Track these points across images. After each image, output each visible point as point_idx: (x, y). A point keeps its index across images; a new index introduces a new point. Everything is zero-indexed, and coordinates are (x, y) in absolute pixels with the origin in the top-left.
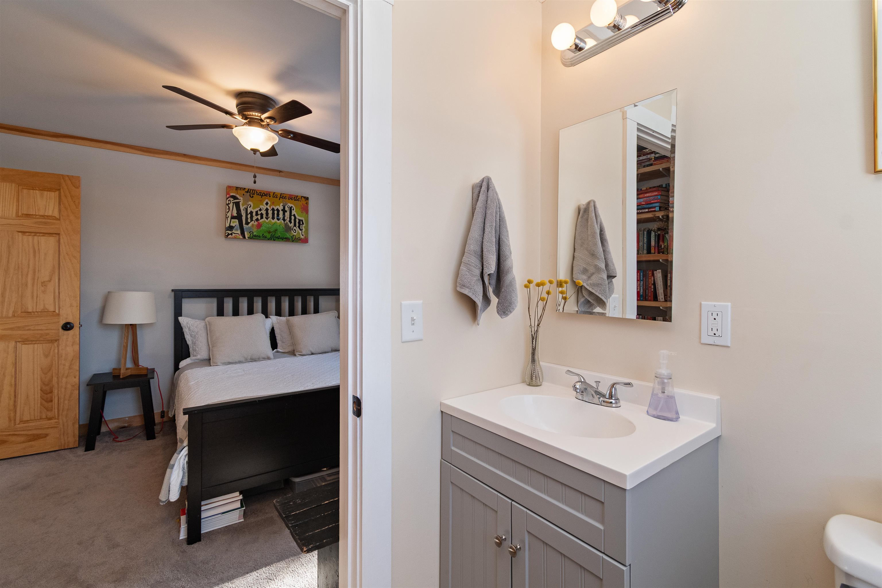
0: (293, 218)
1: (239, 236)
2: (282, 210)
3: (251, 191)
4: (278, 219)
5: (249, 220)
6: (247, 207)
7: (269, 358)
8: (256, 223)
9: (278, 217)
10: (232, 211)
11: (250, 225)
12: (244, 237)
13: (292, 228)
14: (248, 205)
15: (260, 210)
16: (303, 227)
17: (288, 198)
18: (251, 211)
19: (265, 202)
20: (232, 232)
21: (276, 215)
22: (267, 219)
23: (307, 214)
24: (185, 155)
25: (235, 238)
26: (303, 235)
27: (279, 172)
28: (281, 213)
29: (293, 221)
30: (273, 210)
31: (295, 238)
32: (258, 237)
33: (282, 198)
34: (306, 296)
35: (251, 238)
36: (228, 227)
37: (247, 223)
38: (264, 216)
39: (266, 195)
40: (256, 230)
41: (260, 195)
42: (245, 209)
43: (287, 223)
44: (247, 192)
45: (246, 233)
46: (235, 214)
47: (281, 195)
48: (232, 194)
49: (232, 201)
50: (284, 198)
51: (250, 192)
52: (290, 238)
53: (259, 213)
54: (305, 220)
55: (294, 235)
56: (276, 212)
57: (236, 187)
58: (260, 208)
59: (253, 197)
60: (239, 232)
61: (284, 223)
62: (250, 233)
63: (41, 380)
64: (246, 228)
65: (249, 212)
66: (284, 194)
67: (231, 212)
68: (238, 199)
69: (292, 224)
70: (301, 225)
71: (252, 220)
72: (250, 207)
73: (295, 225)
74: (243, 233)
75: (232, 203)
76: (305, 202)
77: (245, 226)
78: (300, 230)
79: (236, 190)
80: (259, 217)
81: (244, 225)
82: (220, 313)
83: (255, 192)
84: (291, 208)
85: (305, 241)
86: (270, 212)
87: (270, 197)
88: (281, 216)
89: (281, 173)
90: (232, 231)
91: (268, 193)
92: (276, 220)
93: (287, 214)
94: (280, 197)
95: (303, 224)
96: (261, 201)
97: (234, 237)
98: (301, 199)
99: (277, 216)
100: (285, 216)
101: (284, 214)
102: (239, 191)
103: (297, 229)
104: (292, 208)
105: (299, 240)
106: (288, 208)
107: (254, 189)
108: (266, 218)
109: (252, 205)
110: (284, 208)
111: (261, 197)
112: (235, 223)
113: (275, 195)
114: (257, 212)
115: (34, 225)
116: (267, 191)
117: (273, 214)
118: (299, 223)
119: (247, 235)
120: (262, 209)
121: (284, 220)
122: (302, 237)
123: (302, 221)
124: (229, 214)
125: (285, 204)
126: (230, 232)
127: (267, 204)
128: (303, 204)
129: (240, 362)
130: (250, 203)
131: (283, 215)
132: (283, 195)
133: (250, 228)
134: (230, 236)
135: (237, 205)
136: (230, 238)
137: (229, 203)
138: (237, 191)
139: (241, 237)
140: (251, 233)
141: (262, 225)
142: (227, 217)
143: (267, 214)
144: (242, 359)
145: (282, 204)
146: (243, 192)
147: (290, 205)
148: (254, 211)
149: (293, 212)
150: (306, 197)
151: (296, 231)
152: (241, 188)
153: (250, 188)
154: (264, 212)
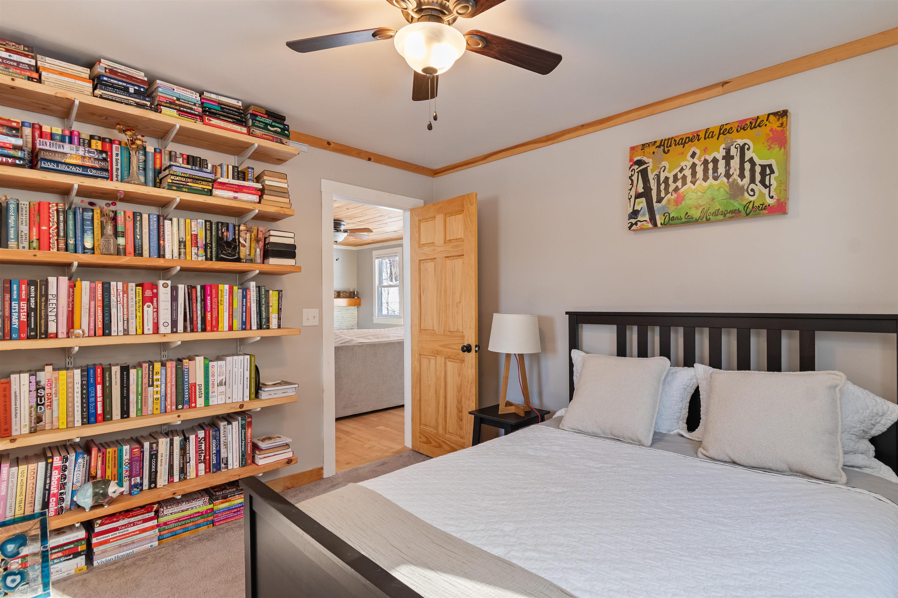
0: (747, 166)
1: (647, 224)
2: (724, 158)
3: (666, 142)
4: (716, 178)
5: (663, 194)
6: (660, 173)
8: (675, 195)
9: (716, 174)
10: (637, 187)
11: (664, 202)
12: (655, 225)
13: (746, 188)
14: (661, 169)
15: (682, 170)
16: (773, 180)
17: (737, 130)
18: (666, 177)
19: (690, 153)
20: (636, 220)
21: (710, 172)
22: (693, 183)
23: (783, 149)
25: (642, 229)
26: (772, 197)
27: (723, 86)
28: (722, 164)
29: (747, 173)
30: (706, 163)
31: (753, 207)
32: (678, 219)
33: (723, 133)
34: (781, 330)
35: (665, 225)
36: (631, 213)
37: (659, 200)
38: (689, 179)
39: (691, 140)
40: (675, 207)
41: (681, 144)
42: (656, 176)
43: (735, 180)
44: (659, 147)
45: (657, 217)
46: (641, 190)
47: (720, 129)
48: (636, 159)
49: (637, 169)
50: (728, 132)
51: (664, 145)
52: (741, 209)
53: (680, 176)
54: (777, 163)
55: (750, 202)
56: (711, 166)
57: (643, 145)
58: (681, 167)
59: (669, 151)
60: (647, 218)
61: (728, 182)
62: (664, 216)
63: (457, 398)
64: (658, 209)
65: (662, 179)
66: (726, 124)
67: (635, 187)
68: (646, 163)
69: (747, 180)
70: (768, 177)
71: (667, 192)
72: (664, 171)
73: (753, 180)
74: (653, 219)
75: (637, 172)
76: (778, 124)
77: (656, 206)
78: (766, 186)
79: (642, 149)
80: (679, 183)
81: (655, 204)
83: (673, 142)
84: (742, 150)
85: (779, 209)
86: (700, 169)
87: (698, 140)
88: (721, 169)
89: (726, 86)
90: (637, 218)
91: (695, 135)
92: (711, 180)
93: (735, 163)
94: (720, 134)
95: (772, 172)
96: (683, 153)
97: (639, 228)
98: (767, 121)
99: (713, 173)
100: (730, 168)
101: (728, 164)
102: (647, 150)
103: (758, 187)
104: (747, 147)
105: (762, 209)
106: (737, 148)
107: (670, 136)
108: (691, 182)
109: (667, 167)
110: (728, 151)
111: (683, 147)
112: (641, 204)
113: (708, 134)
114: (675, 176)
115: (452, 250)
116: (693, 133)
117: (706, 170)
118: (763, 174)
119: (659, 220)
120: (684, 168)
121: (728, 175)
122: (770, 201)
123: (770, 166)
124: (633, 193)
125: (730, 145)
126: (633, 221)
127: (693, 155)
128: (771, 130)
130: (664, 163)
131: (725, 167)
132: (725, 127)
133: (663, 207)
134: (634, 227)
135: (644, 174)
136: (634, 230)
137: (632, 174)
138: (643, 151)
139: (650, 225)
140: (666, 215)
141: (685, 196)
142: (630, 197)
143: (694, 174)
145: (723, 146)
146: (653, 149)
147: (741, 142)
148: (671, 176)
149: (748, 155)
150: (779, 112)
151: (754, 193)
152: (649, 144)
153: (664, 138)
154: (688, 172)
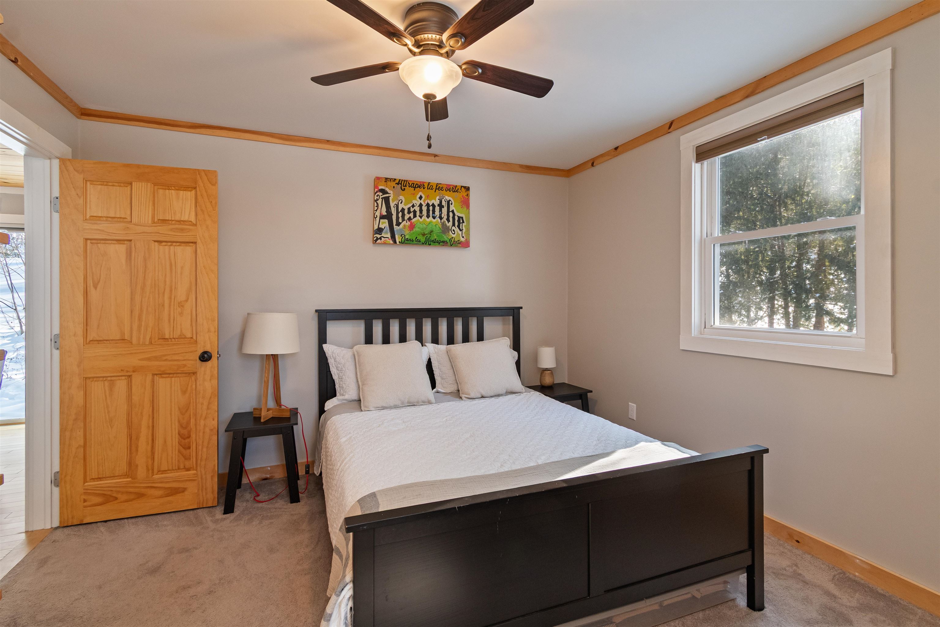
0: (451, 214)
1: (389, 240)
2: (438, 205)
3: (403, 182)
4: (434, 218)
5: (400, 220)
6: (398, 203)
7: (430, 403)
8: (408, 223)
9: (434, 215)
10: (381, 209)
11: (401, 226)
12: (395, 242)
13: (450, 228)
14: (399, 201)
15: (413, 206)
16: (464, 226)
17: (446, 190)
18: (403, 208)
19: (419, 196)
20: (381, 236)
21: (431, 212)
22: (421, 217)
23: (468, 209)
24: (328, 142)
25: (385, 243)
26: (463, 237)
27: (435, 157)
28: (437, 209)
29: (451, 219)
30: (428, 205)
31: (454, 241)
32: (411, 241)
33: (438, 189)
34: (468, 317)
35: (402, 243)
36: (377, 229)
37: (398, 224)
38: (418, 213)
39: (419, 187)
40: (409, 232)
41: (413, 187)
42: (395, 205)
43: (444, 222)
44: (398, 184)
45: (397, 236)
46: (384, 213)
47: (437, 186)
48: (380, 187)
49: (381, 196)
50: (441, 189)
51: (401, 184)
52: (448, 241)
53: (412, 210)
54: (465, 217)
55: (453, 238)
56: (431, 208)
57: (386, 178)
58: (412, 204)
59: (404, 189)
60: (389, 235)
61: (441, 222)
62: (401, 236)
63: (179, 421)
64: (397, 230)
65: (400, 209)
66: (440, 184)
67: (380, 210)
68: (387, 193)
69: (450, 224)
70: (461, 224)
71: (403, 220)
72: (401, 203)
73: (454, 225)
74: (393, 237)
75: (381, 198)
76: (466, 194)
77: (396, 228)
78: (460, 230)
79: (385, 182)
80: (412, 215)
81: (395, 226)
82: (369, 340)
83: (407, 184)
84: (448, 202)
85: (466, 245)
86: (424, 208)
87: (424, 188)
88: (437, 213)
89: (437, 158)
90: (381, 235)
91: (422, 184)
92: (431, 218)
93: (445, 210)
94: (436, 189)
95: (463, 222)
96: (414, 194)
97: (383, 242)
98: (461, 190)
99: (433, 214)
100: (442, 213)
101: (441, 211)
102: (389, 183)
103: (457, 230)
104: (450, 202)
105: (458, 244)
106: (446, 202)
107: (406, 179)
108: (419, 216)
109: (404, 201)
110: (441, 202)
111: (414, 190)
112: (384, 224)
113: (430, 186)
114: (409, 209)
115: (170, 233)
116: (421, 182)
117: (428, 211)
118: (459, 221)
119: (398, 239)
120: (415, 205)
121: (441, 218)
122: (462, 240)
123: (462, 218)
124: (378, 214)
125: (442, 198)
126: (379, 236)
127: (421, 198)
128: (463, 196)
129: (396, 407)
130: (401, 197)
131: (439, 212)
132: (439, 185)
133: (401, 230)
134: (379, 241)
135: (387, 200)
136: (379, 243)
137: (377, 199)
138: (386, 183)
139: (391, 242)
140: (402, 236)
141: (415, 225)
142: (376, 216)
143: (421, 211)
144: (398, 403)
145: (438, 197)
146: (393, 184)
147: (448, 198)
148: (406, 208)
149: (452, 208)
150: (466, 187)
151: (455, 232)
152: (390, 179)
153: (401, 179)
154: (417, 209)
